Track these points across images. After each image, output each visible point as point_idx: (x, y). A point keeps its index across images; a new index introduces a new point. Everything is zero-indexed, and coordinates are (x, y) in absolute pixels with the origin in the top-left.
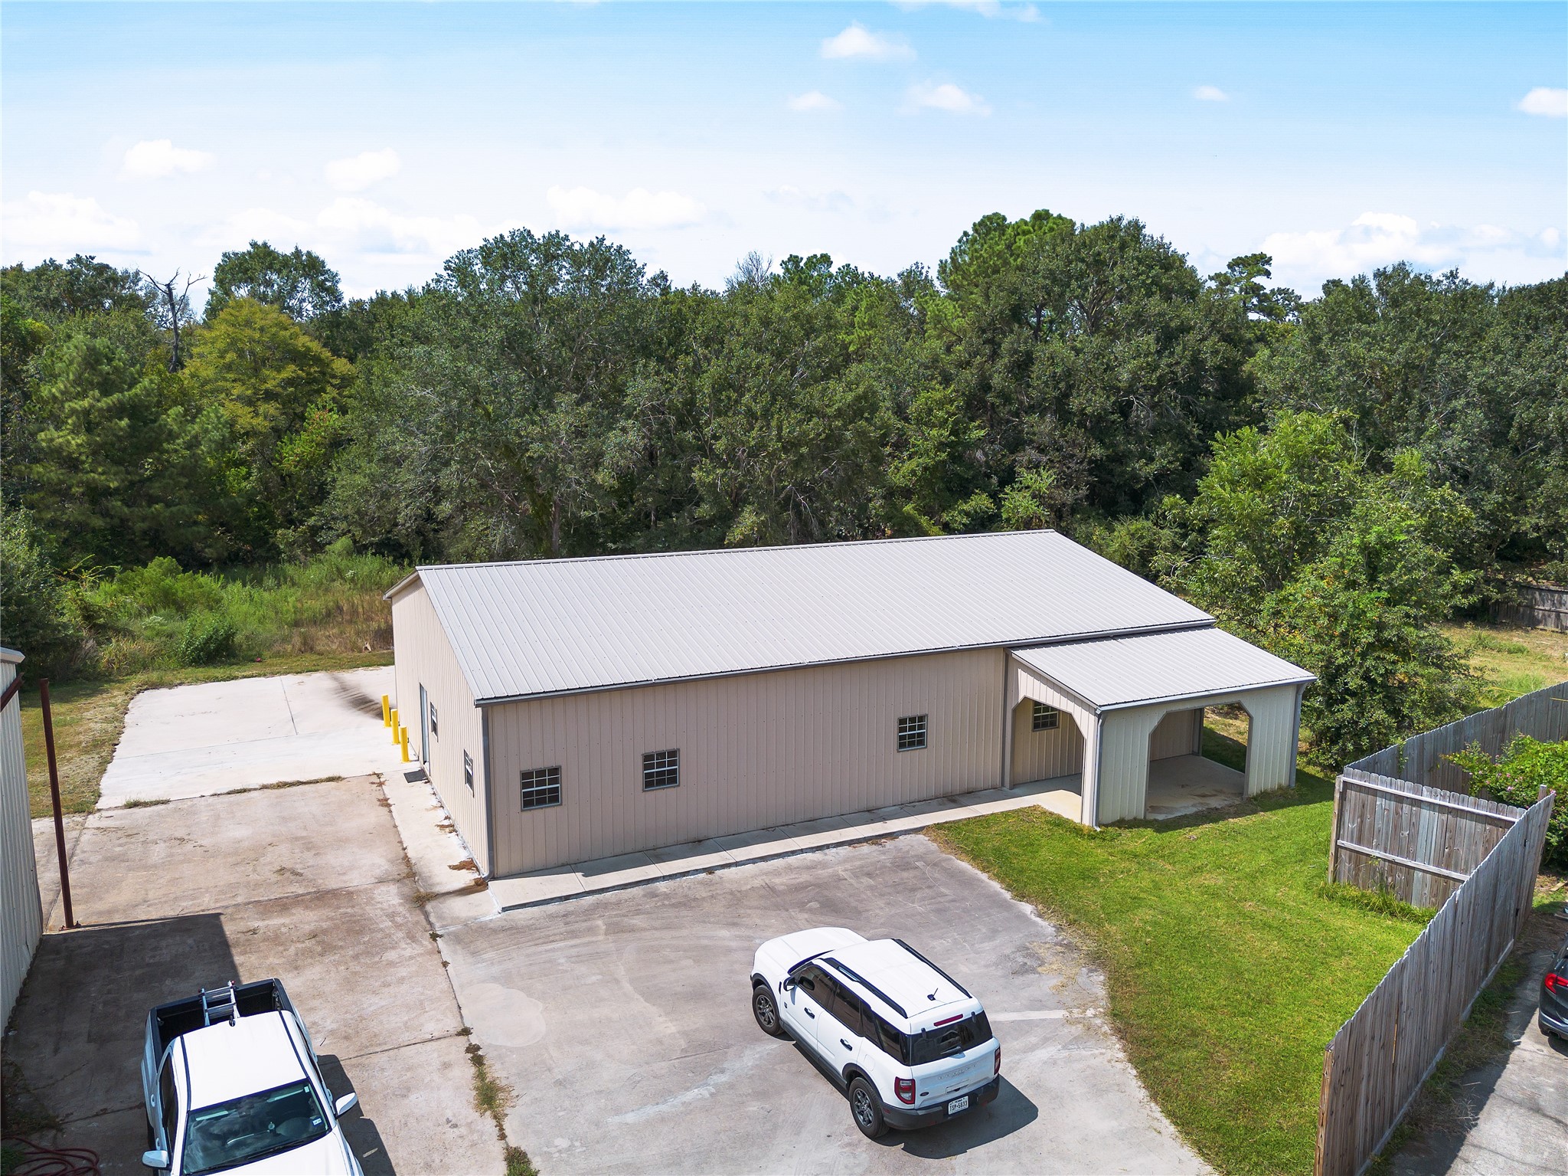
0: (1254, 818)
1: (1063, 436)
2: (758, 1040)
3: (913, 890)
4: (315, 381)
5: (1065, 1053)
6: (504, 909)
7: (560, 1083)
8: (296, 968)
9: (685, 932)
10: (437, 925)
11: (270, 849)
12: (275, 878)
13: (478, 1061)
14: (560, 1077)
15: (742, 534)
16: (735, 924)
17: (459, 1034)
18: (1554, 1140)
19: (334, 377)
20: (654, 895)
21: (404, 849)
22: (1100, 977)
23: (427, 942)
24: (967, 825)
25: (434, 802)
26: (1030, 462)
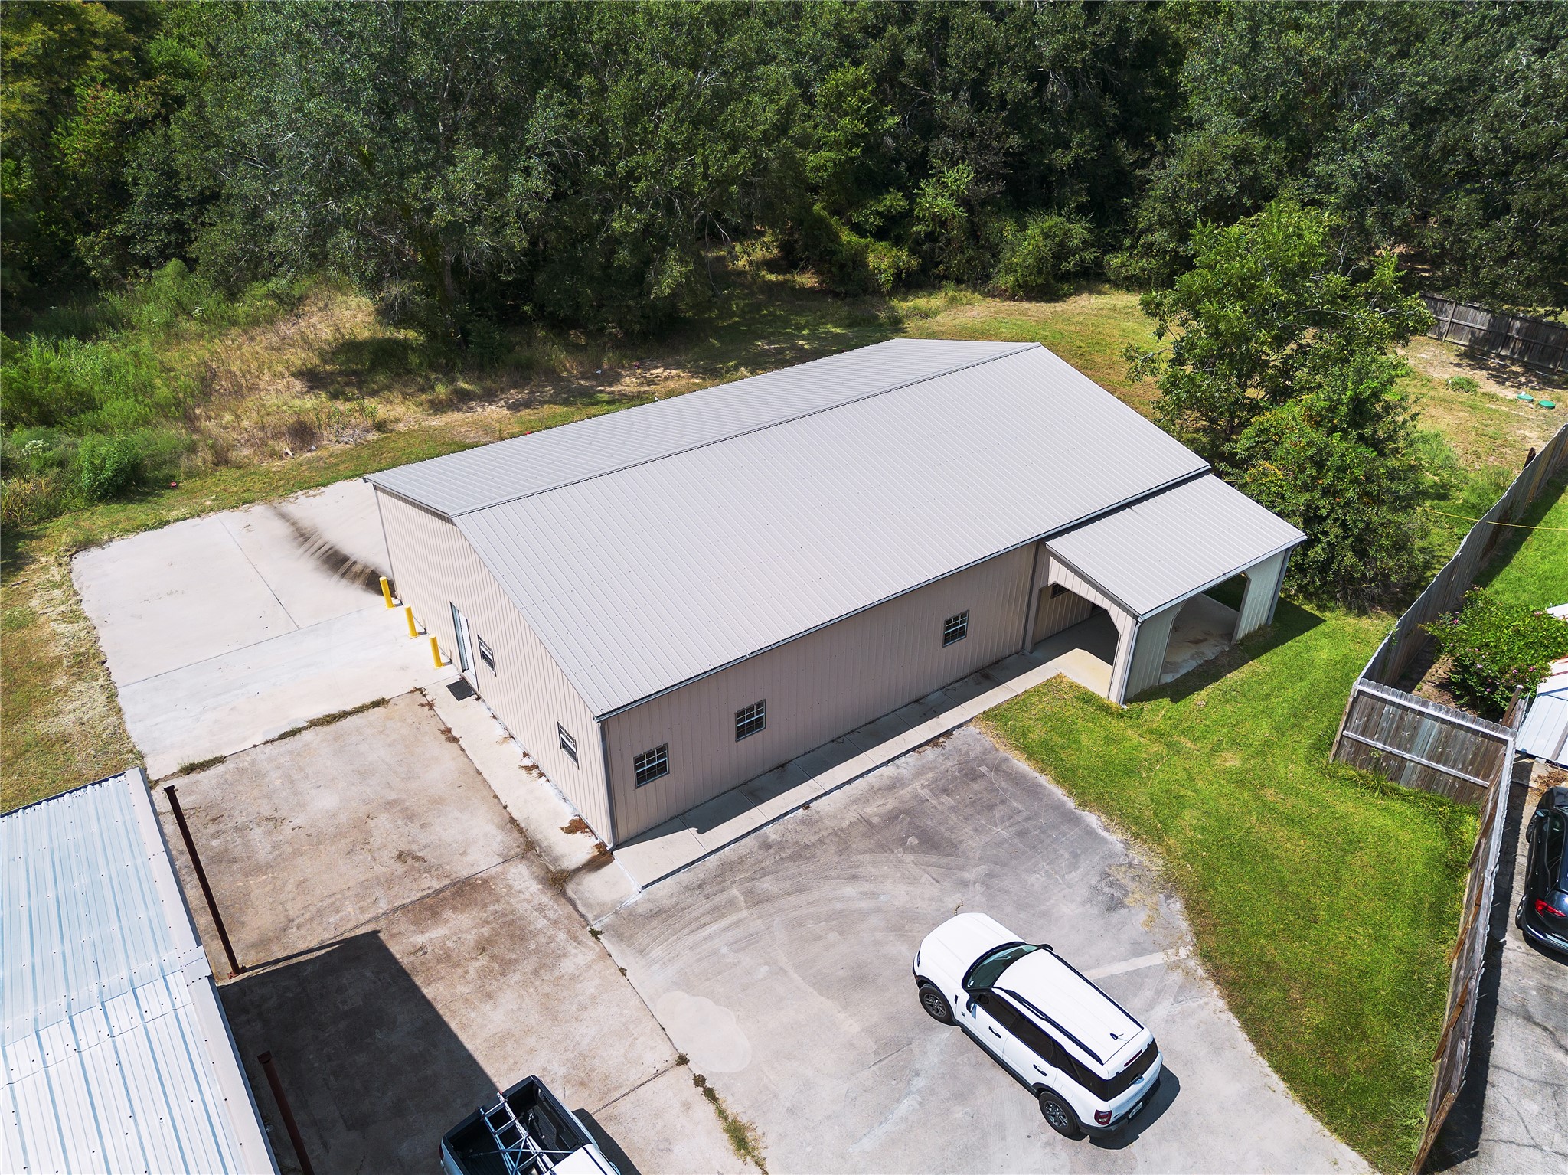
0: (1245, 669)
1: (981, 124)
2: (931, 1029)
3: (991, 808)
4: (72, 43)
5: (1178, 1008)
6: (644, 888)
7: (791, 1111)
8: (489, 996)
9: (814, 895)
10: (590, 917)
11: (371, 823)
12: (400, 868)
13: (710, 1094)
14: (788, 1104)
15: (669, 287)
16: (854, 878)
17: (679, 1064)
18: (1546, 1051)
19: (95, 34)
20: (766, 846)
21: (505, 807)
22: (1177, 905)
23: (590, 941)
24: (1007, 710)
25: (500, 732)
26: (945, 152)
